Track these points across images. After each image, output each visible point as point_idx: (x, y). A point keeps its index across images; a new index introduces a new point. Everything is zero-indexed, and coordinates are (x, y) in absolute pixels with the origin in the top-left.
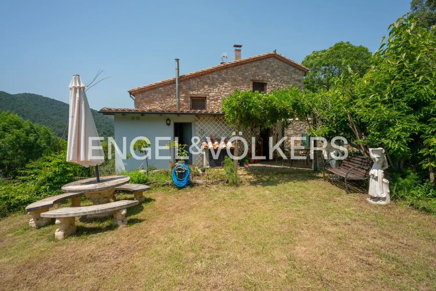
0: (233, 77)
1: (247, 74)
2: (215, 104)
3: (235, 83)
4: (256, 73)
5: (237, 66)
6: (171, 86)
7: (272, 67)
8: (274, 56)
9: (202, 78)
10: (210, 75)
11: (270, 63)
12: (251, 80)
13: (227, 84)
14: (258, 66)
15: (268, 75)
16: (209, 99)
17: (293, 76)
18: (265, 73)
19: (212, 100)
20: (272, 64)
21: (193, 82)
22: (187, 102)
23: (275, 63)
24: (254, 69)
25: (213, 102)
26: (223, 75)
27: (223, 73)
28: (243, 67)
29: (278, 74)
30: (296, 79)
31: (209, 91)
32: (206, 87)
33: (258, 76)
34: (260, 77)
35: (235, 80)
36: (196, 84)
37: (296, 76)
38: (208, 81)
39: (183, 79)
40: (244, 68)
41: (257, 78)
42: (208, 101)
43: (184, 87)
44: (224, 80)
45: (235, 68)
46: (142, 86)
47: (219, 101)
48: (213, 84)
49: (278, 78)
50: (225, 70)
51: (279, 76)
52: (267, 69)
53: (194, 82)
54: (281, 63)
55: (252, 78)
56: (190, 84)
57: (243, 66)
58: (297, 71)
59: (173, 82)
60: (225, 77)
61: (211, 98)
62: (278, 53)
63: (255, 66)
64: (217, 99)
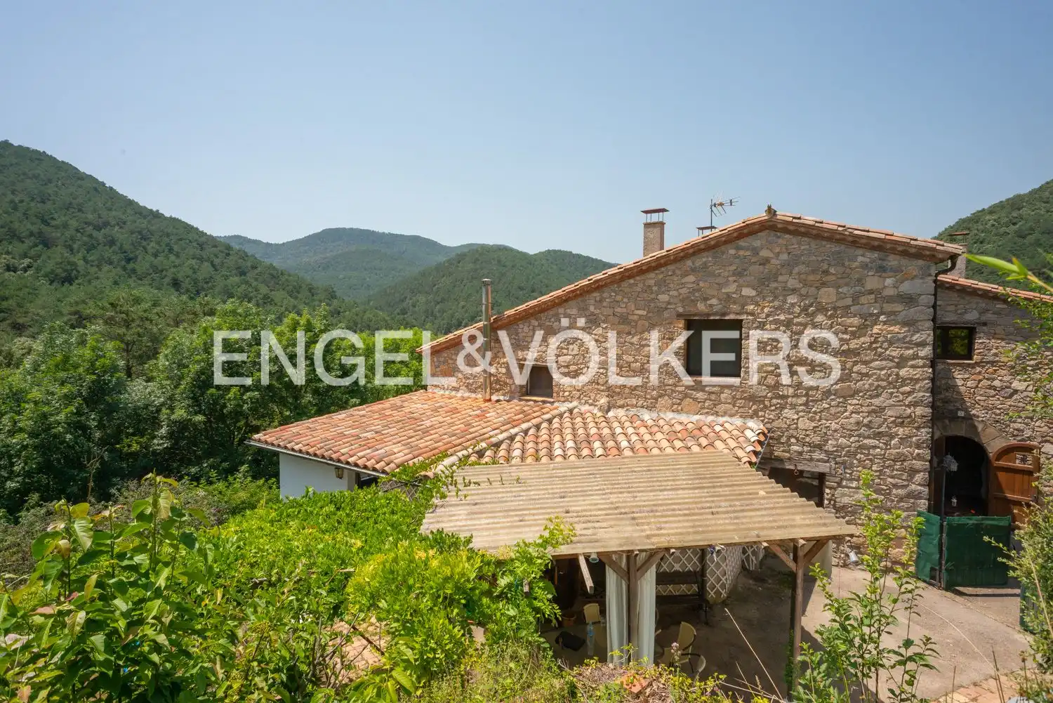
0: (619, 310)
1: (664, 298)
3: (627, 328)
4: (699, 290)
5: (630, 277)
7: (765, 262)
8: (771, 226)
9: (544, 318)
10: (562, 310)
11: (755, 251)
12: (679, 315)
13: (602, 330)
14: (704, 268)
15: (747, 292)
17: (872, 283)
18: (732, 288)
20: (764, 253)
21: (523, 329)
23: (772, 250)
24: (691, 278)
26: (592, 308)
27: (592, 302)
28: (651, 279)
29: (792, 283)
30: (890, 292)
33: (706, 299)
34: (714, 301)
35: (624, 320)
36: (531, 333)
37: (889, 281)
38: (557, 325)
40: (652, 282)
41: (701, 307)
44: (595, 321)
45: (625, 284)
49: (792, 299)
50: (596, 294)
51: (794, 291)
52: (739, 274)
53: (526, 329)
54: (805, 245)
55: (681, 310)
56: (517, 333)
57: (652, 275)
58: (893, 261)
60: (597, 311)
62: (785, 212)
63: (693, 270)
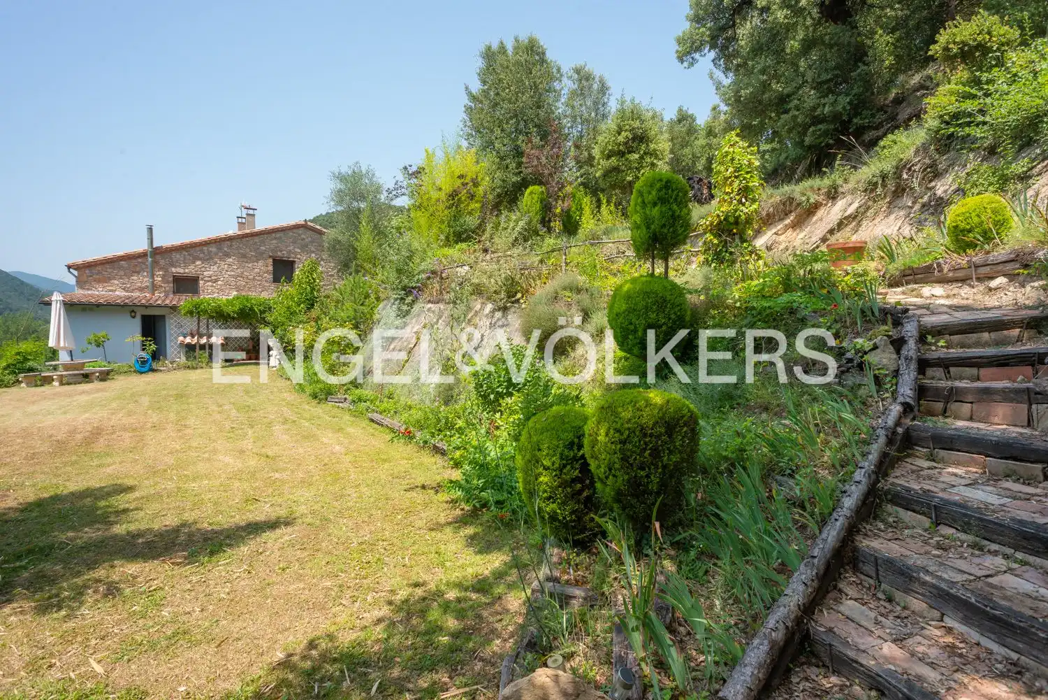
0: (241, 251)
1: (263, 248)
2: (212, 286)
3: (245, 260)
4: (278, 247)
5: (247, 237)
6: (140, 260)
7: (303, 239)
8: (305, 227)
9: (192, 251)
10: (205, 248)
11: (299, 235)
12: (270, 257)
13: (231, 260)
14: (280, 238)
15: (297, 250)
16: (202, 279)
18: (292, 248)
19: (208, 281)
20: (303, 236)
21: (176, 256)
22: (168, 282)
23: (307, 236)
24: (274, 241)
25: (210, 283)
26: (226, 249)
27: (225, 246)
28: (257, 239)
29: (313, 249)
31: (203, 269)
32: (198, 263)
33: (281, 251)
34: (285, 252)
35: (244, 256)
36: (182, 259)
38: (202, 255)
39: (157, 252)
40: (258, 241)
41: (280, 254)
42: (201, 282)
43: (162, 262)
44: (227, 255)
45: (244, 240)
46: (90, 258)
47: (219, 282)
48: (208, 259)
49: (313, 255)
50: (228, 242)
51: (313, 252)
52: (294, 242)
53: (178, 256)
54: (316, 236)
55: (271, 254)
56: (171, 258)
57: (257, 237)
59: (143, 255)
60: (229, 250)
61: (206, 279)
63: (275, 238)
64: (216, 281)
